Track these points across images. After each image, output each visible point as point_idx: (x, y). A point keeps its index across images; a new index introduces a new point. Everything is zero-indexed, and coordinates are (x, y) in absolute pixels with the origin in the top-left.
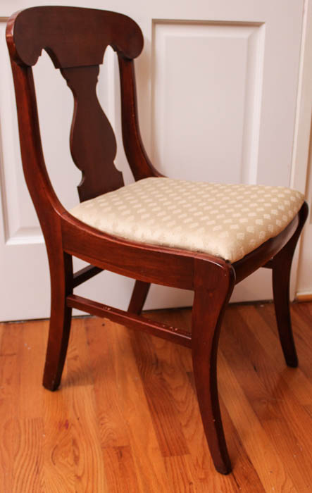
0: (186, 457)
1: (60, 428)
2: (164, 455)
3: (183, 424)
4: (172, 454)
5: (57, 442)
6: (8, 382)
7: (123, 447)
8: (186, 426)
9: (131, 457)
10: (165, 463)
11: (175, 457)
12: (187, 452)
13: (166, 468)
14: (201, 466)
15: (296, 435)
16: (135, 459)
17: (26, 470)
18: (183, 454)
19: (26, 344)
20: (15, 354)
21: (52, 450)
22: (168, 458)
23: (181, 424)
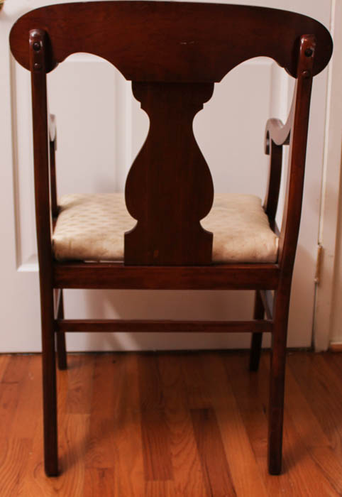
0: (169, 482)
2: (147, 478)
3: (174, 454)
4: (154, 478)
6: (5, 406)
7: (106, 469)
8: (177, 455)
9: (113, 478)
10: (146, 485)
11: (158, 482)
12: (171, 478)
14: (182, 490)
16: (116, 479)
17: (6, 481)
18: (166, 479)
19: (30, 375)
20: (16, 382)
21: (36, 465)
22: (150, 482)
23: (171, 454)
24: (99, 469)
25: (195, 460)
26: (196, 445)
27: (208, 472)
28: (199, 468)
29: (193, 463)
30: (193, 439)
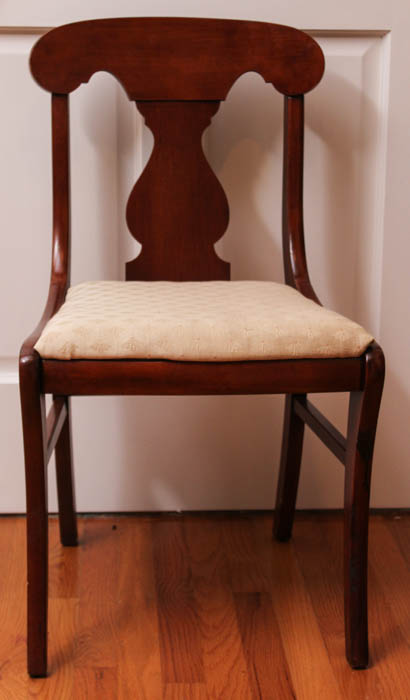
0: (197, 686)
1: (17, 642)
2: (166, 680)
3: (206, 650)
4: (177, 681)
5: (10, 657)
7: (106, 668)
8: (212, 652)
9: (116, 679)
10: (165, 689)
11: (182, 685)
12: (202, 679)
13: (164, 695)
14: (218, 695)
15: (380, 675)
16: (120, 681)
18: (194, 682)
22: (170, 685)
23: (203, 650)
24: (94, 668)
25: (238, 658)
26: (240, 639)
27: (256, 673)
28: (244, 667)
29: (235, 662)
30: (235, 631)
